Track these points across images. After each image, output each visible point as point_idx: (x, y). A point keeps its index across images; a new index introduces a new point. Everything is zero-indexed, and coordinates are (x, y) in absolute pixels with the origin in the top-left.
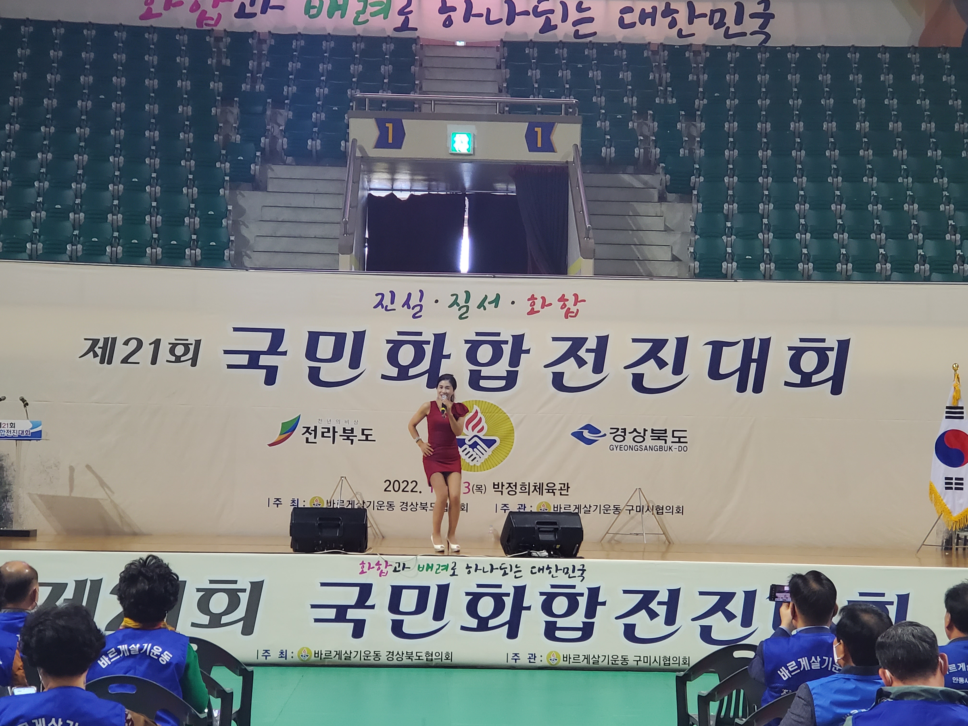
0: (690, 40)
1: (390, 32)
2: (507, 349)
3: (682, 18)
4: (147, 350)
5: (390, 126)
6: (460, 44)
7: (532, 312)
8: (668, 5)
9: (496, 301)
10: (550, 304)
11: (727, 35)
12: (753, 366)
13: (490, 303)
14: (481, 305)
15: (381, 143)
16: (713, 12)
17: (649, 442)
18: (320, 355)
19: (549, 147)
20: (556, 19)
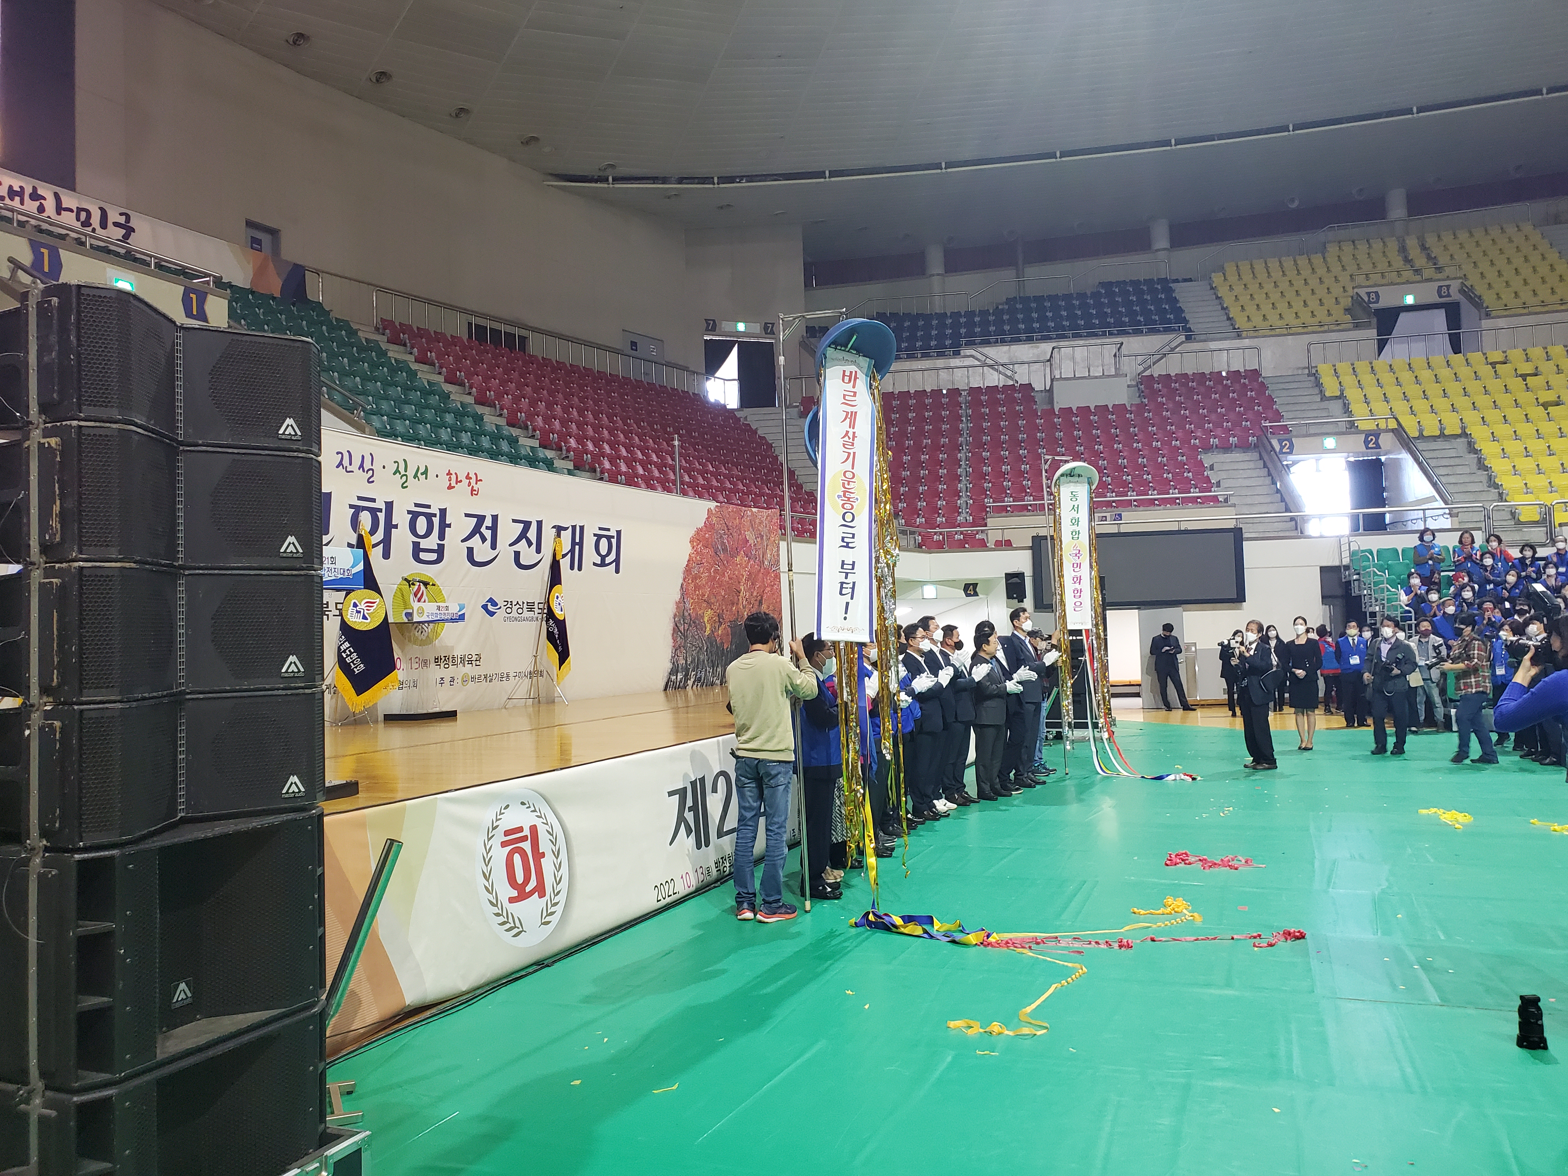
2: (436, 521)
3: (50, 206)
5: (45, 252)
7: (450, 487)
8: (35, 189)
9: (425, 473)
10: (461, 481)
12: (577, 548)
13: (422, 474)
14: (415, 476)
16: (79, 210)
17: (526, 613)
19: (202, 316)
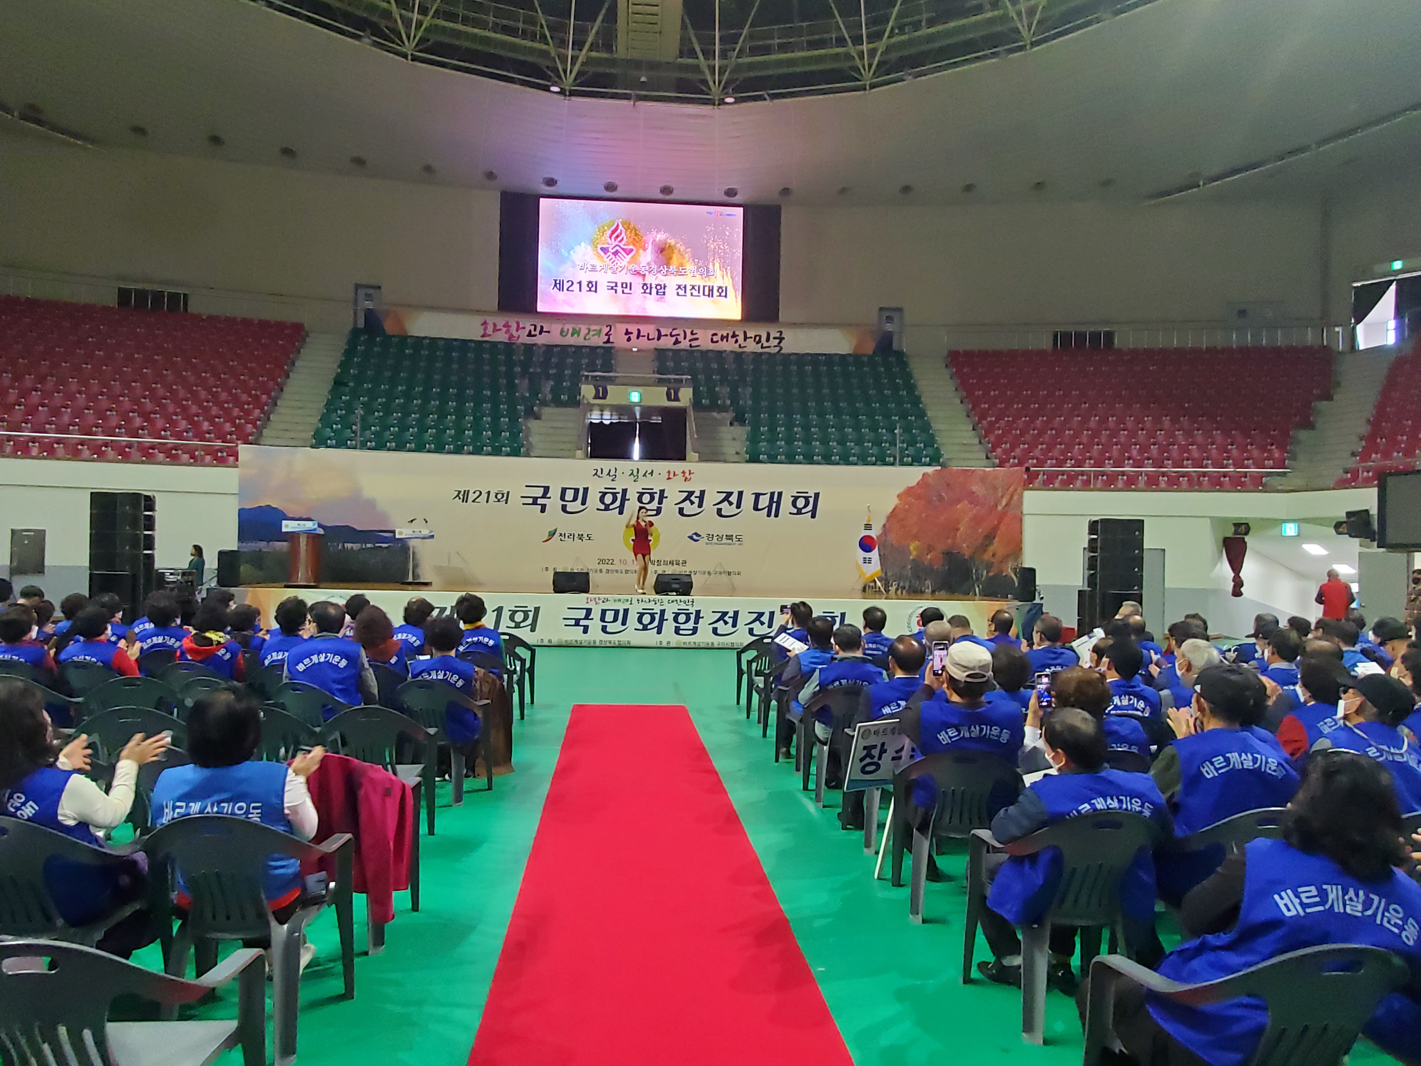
0: (745, 350)
1: (601, 344)
2: (657, 496)
3: (741, 338)
4: (484, 496)
5: (601, 389)
6: (635, 349)
7: (669, 478)
8: (734, 333)
9: (652, 473)
10: (677, 475)
11: (762, 347)
12: (774, 505)
13: (649, 474)
14: (644, 475)
15: (597, 397)
16: (755, 336)
17: (724, 541)
18: (566, 499)
19: (677, 399)
20: (681, 338)
